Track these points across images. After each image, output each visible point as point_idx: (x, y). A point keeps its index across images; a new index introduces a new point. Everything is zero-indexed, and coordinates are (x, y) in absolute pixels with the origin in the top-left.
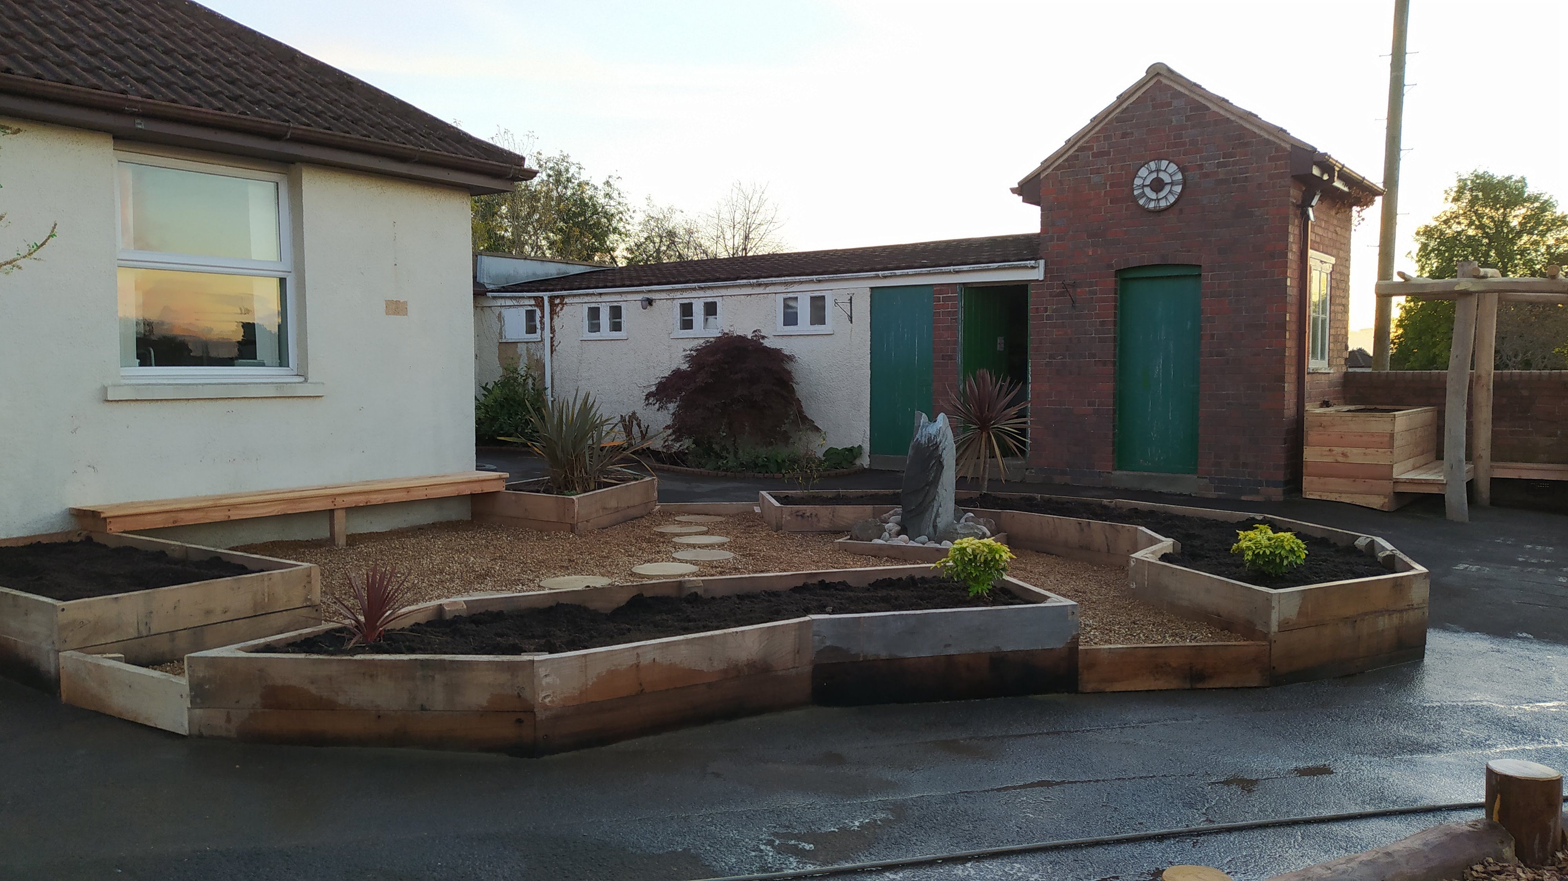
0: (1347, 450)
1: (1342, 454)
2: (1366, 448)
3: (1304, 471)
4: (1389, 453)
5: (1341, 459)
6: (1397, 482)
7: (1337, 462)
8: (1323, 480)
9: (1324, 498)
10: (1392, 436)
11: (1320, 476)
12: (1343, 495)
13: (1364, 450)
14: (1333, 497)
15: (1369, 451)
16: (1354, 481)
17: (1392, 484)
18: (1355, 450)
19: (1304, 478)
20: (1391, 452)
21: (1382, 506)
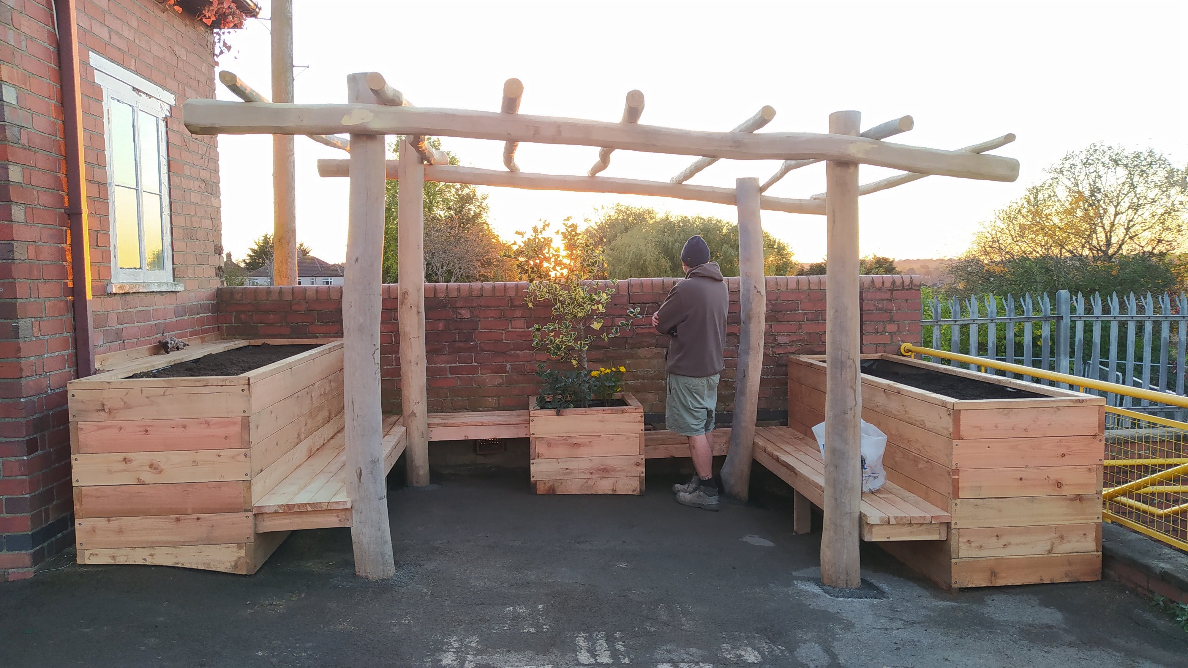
0: (159, 457)
1: (151, 466)
2: (197, 451)
3: (77, 507)
4: (242, 458)
5: (148, 477)
6: (259, 514)
7: (141, 483)
8: (115, 524)
9: (121, 561)
10: (245, 424)
11: (109, 515)
12: (159, 551)
13: (190, 456)
14: (137, 557)
15: (203, 455)
16: (178, 520)
17: (251, 518)
18: (176, 457)
19: (77, 521)
20: (246, 455)
21: (236, 566)
